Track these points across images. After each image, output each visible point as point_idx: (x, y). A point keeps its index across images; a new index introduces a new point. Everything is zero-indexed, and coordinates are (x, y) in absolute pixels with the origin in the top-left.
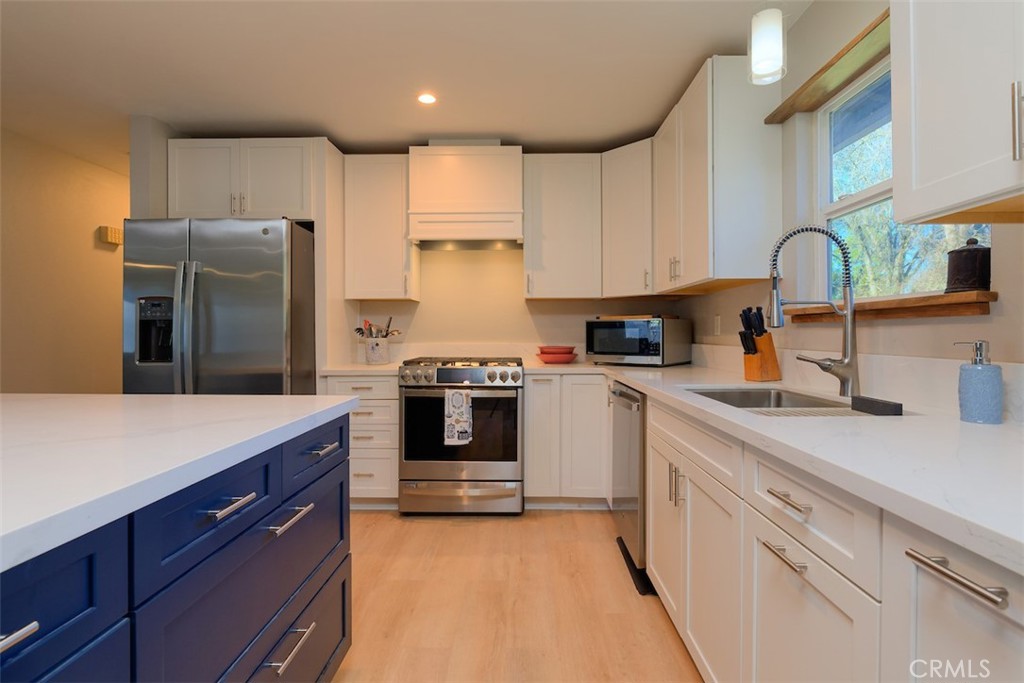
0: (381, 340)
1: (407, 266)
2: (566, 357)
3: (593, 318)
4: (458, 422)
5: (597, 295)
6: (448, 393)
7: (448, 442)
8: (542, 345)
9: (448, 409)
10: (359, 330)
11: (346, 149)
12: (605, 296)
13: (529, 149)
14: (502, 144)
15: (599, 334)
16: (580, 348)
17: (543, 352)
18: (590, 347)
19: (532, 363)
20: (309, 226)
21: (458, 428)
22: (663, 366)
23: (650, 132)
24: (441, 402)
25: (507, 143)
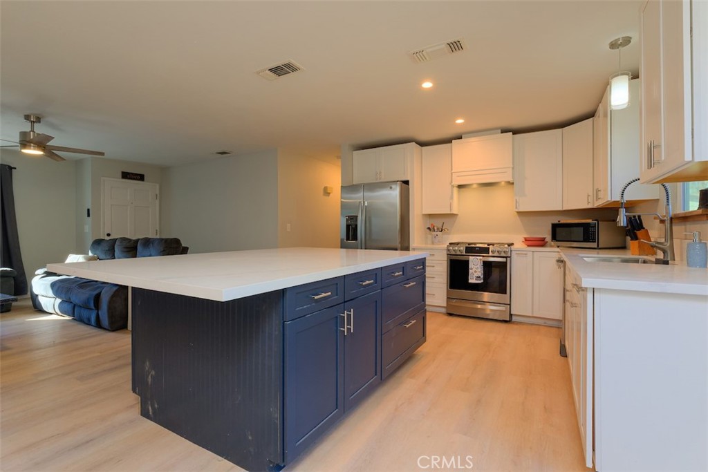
0: (439, 233)
1: (452, 198)
2: (541, 243)
3: (556, 222)
4: (476, 272)
5: (561, 209)
6: (471, 258)
7: (470, 281)
8: (525, 236)
9: (471, 265)
10: (429, 228)
11: (422, 144)
12: (564, 209)
13: (516, 132)
14: (502, 132)
15: (558, 230)
16: (548, 238)
17: (526, 240)
18: (554, 238)
19: (519, 245)
20: (407, 182)
21: (476, 275)
22: (598, 248)
23: (591, 115)
24: (467, 262)
25: (504, 131)
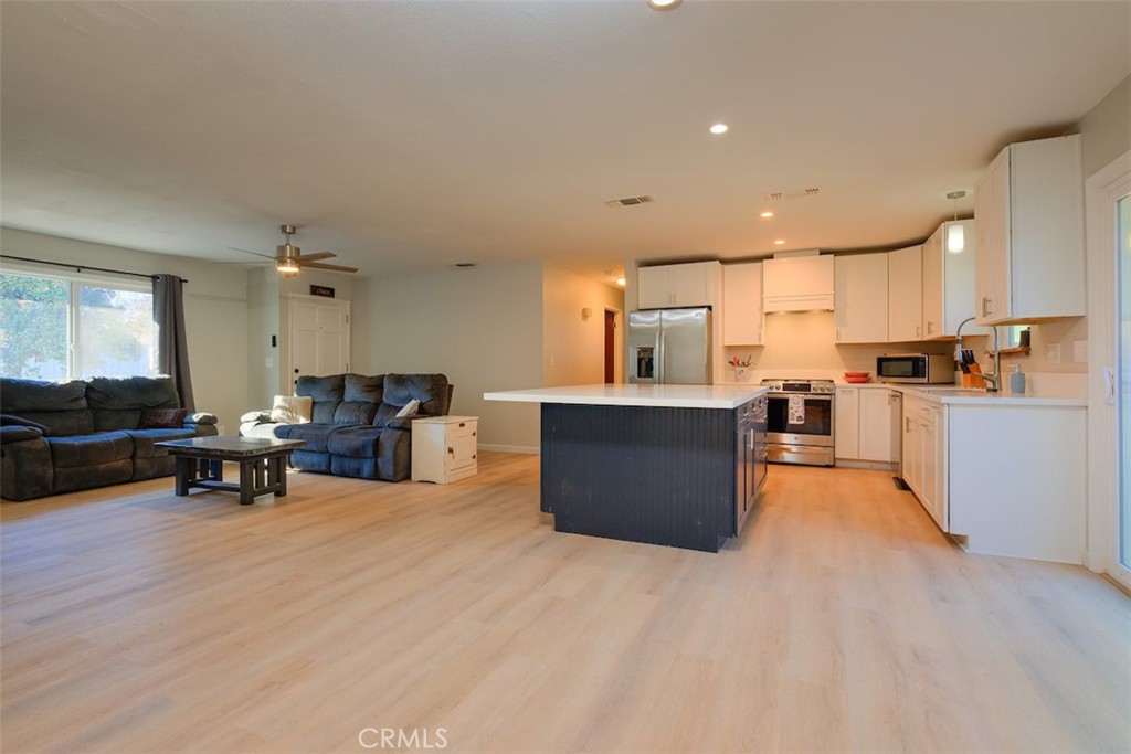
0: (743, 368)
1: (761, 327)
2: (864, 379)
3: (882, 356)
4: (796, 410)
5: (886, 341)
6: (790, 397)
7: (790, 422)
8: (848, 372)
9: (790, 404)
10: (731, 363)
11: (724, 261)
12: (892, 341)
13: (837, 253)
14: (821, 254)
15: (884, 364)
16: (873, 373)
17: (847, 376)
18: (880, 373)
19: (840, 381)
20: (710, 308)
21: (797, 415)
22: (928, 384)
23: (921, 241)
24: (786, 401)
25: (823, 252)
